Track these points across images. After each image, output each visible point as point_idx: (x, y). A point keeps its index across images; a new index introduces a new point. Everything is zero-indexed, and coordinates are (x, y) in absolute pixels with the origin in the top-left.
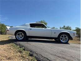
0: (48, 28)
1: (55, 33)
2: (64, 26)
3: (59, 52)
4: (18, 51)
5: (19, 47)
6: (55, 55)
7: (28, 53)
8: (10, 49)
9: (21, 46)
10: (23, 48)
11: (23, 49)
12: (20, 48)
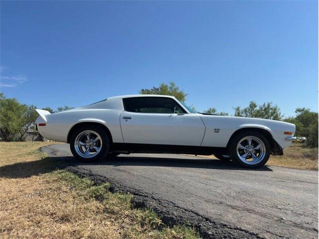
0: (190, 115)
1: (217, 131)
2: (253, 106)
3: (233, 194)
4: (91, 196)
5: (89, 182)
6: (221, 203)
7: (129, 200)
8: (59, 189)
9: (97, 180)
10: (107, 184)
11: (105, 187)
12: (95, 184)
